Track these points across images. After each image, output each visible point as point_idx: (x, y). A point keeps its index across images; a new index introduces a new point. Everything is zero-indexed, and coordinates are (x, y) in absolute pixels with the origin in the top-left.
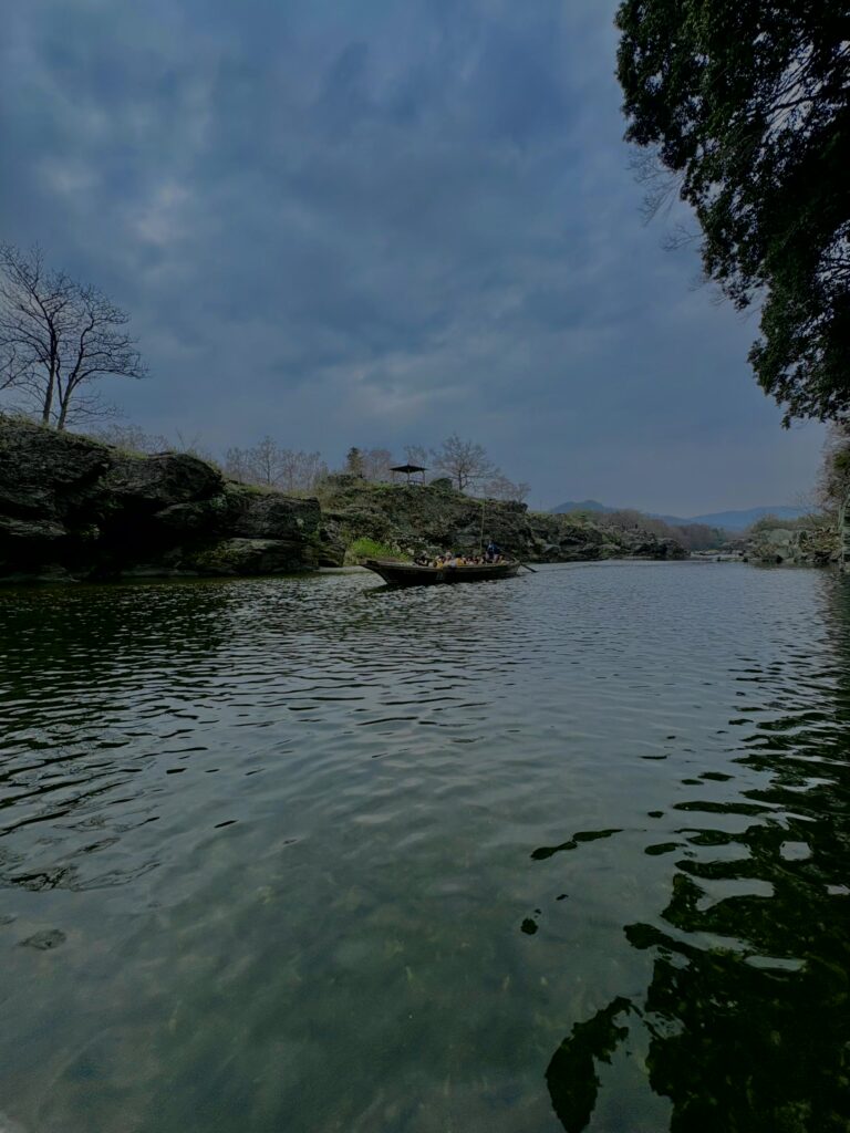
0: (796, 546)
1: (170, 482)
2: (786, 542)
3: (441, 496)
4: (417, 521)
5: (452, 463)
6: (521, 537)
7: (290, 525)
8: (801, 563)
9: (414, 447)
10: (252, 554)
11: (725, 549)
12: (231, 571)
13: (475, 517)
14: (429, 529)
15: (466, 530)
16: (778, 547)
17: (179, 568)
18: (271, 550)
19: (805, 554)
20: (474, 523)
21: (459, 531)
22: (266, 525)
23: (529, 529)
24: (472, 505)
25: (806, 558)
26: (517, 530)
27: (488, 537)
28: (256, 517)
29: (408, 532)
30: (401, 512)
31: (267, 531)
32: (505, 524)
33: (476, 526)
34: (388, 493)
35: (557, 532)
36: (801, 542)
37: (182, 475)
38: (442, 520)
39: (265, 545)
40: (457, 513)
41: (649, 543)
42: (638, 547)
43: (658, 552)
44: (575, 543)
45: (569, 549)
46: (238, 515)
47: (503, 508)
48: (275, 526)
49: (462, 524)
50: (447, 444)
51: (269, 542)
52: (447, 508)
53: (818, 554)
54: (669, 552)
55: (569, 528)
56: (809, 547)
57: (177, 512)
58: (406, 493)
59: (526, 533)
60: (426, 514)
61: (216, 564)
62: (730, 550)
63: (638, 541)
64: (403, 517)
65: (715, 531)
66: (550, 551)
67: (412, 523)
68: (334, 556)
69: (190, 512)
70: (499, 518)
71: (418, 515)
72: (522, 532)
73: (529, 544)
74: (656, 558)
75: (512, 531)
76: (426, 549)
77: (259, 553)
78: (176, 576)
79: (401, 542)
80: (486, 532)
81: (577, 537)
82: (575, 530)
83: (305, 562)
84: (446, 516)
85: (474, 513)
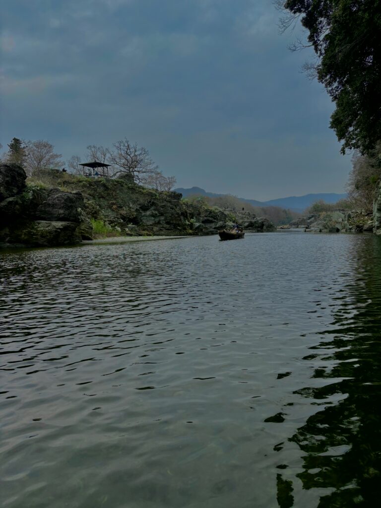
0: (346, 222)
1: (7, 183)
2: (340, 220)
3: (129, 188)
4: (114, 207)
5: (123, 161)
6: (182, 218)
7: (74, 211)
8: (349, 231)
9: (94, 147)
10: (56, 231)
11: (294, 224)
12: (46, 243)
13: (153, 204)
14: (124, 212)
15: (148, 213)
16: (337, 223)
17: (9, 242)
18: (65, 228)
19: (351, 227)
20: (153, 208)
21: (143, 214)
22: (61, 211)
23: (186, 212)
24: (150, 195)
25: (351, 229)
26: (180, 213)
27: (162, 218)
28: (54, 206)
29: (112, 215)
30: (101, 199)
31: (63, 215)
32: (172, 209)
33: (155, 210)
34: (90, 185)
35: (199, 214)
36: (349, 220)
37: (13, 178)
38: (131, 205)
39: (62, 225)
40: (141, 201)
41: (253, 221)
42: (246, 224)
43: (259, 227)
44: (211, 222)
45: (208, 226)
46: (38, 205)
47: (170, 196)
48: (67, 212)
49: (144, 208)
50: (117, 145)
51: (63, 223)
52: (134, 196)
53: (358, 226)
54: (265, 227)
55: (206, 211)
56: (352, 223)
57: (10, 203)
58: (104, 185)
59: (184, 214)
60: (120, 201)
61: (37, 239)
62: (297, 225)
63: (246, 220)
64: (104, 203)
65: (285, 211)
66: (198, 228)
67: (110, 207)
68: (87, 232)
69: (16, 203)
70: (169, 204)
71: (114, 202)
72: (182, 214)
73: (187, 223)
74: (258, 231)
75: (178, 214)
76: (127, 227)
77: (59, 230)
78: (8, 247)
79: (111, 222)
80: (162, 215)
81: (212, 217)
82: (211, 212)
83: (76, 236)
84: (134, 202)
85: (152, 200)
